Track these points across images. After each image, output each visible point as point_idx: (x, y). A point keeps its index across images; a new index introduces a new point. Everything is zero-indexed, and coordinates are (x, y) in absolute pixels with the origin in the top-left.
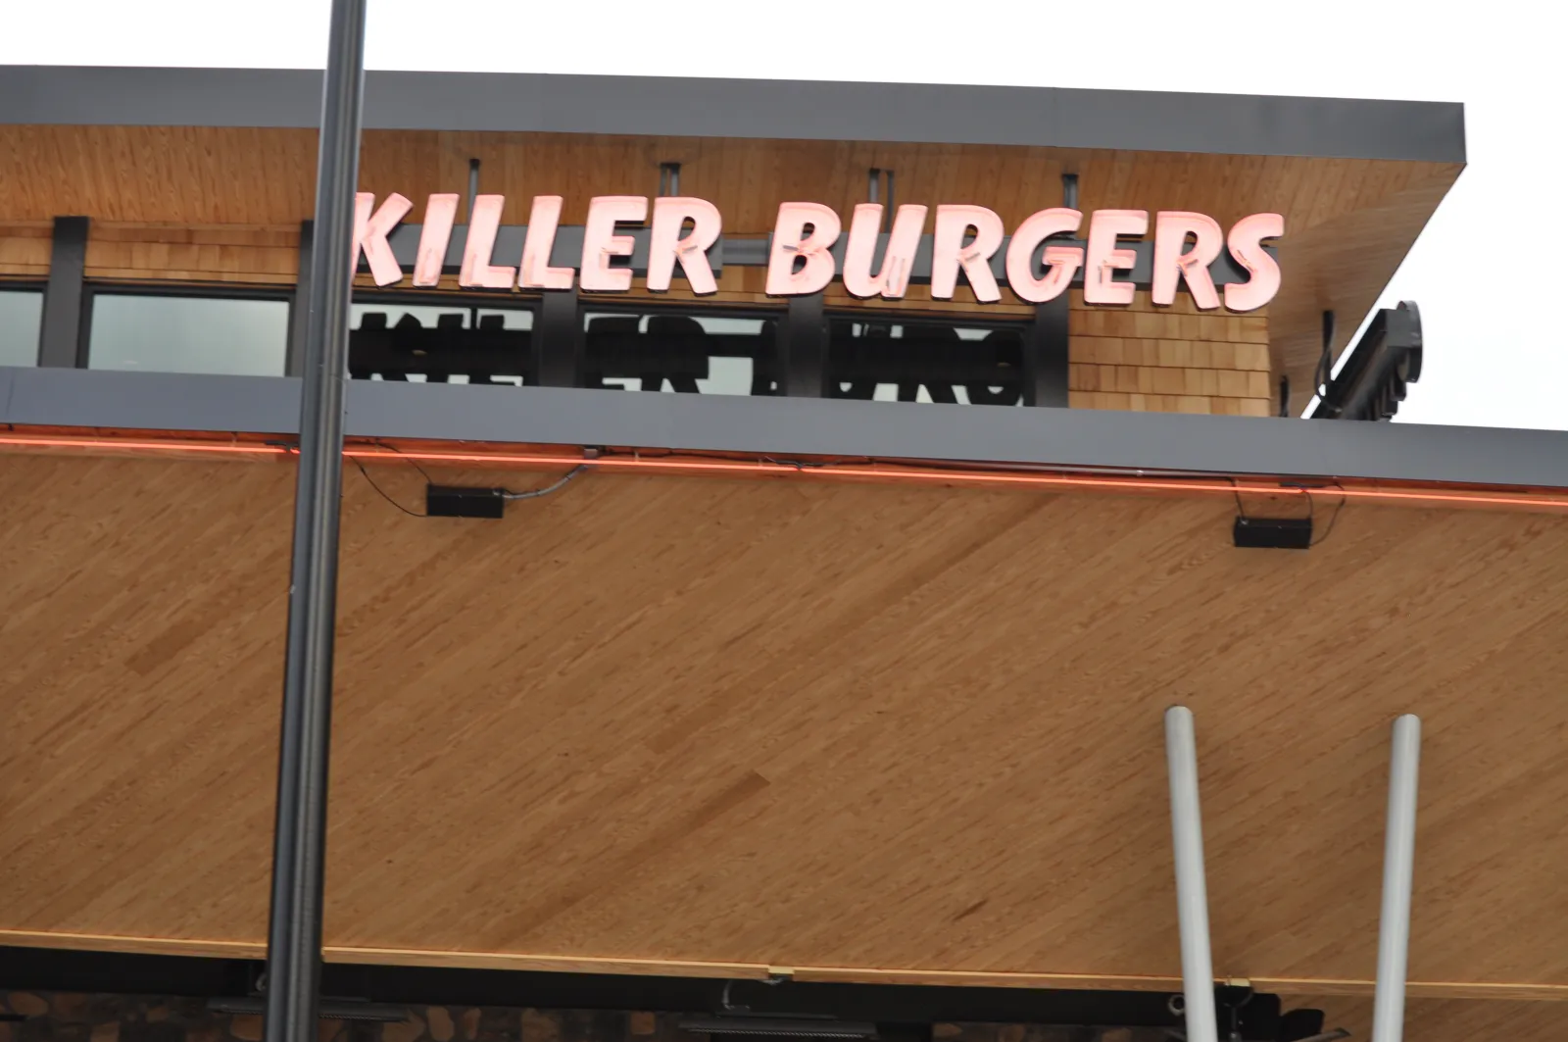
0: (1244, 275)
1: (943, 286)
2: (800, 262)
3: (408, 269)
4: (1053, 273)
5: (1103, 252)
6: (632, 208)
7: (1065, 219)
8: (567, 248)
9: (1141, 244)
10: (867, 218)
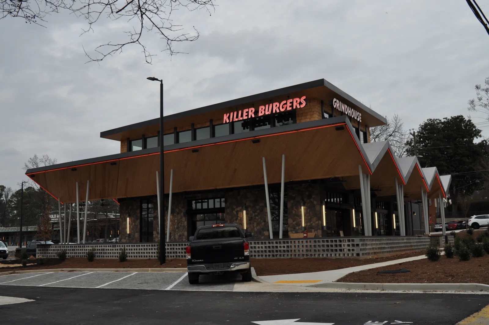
0: (302, 104)
1: (274, 112)
2: (261, 112)
3: (229, 120)
4: (284, 108)
5: (289, 104)
6: (247, 110)
7: (285, 102)
8: (242, 116)
9: (292, 103)
10: (267, 106)
